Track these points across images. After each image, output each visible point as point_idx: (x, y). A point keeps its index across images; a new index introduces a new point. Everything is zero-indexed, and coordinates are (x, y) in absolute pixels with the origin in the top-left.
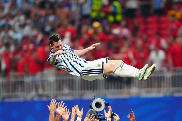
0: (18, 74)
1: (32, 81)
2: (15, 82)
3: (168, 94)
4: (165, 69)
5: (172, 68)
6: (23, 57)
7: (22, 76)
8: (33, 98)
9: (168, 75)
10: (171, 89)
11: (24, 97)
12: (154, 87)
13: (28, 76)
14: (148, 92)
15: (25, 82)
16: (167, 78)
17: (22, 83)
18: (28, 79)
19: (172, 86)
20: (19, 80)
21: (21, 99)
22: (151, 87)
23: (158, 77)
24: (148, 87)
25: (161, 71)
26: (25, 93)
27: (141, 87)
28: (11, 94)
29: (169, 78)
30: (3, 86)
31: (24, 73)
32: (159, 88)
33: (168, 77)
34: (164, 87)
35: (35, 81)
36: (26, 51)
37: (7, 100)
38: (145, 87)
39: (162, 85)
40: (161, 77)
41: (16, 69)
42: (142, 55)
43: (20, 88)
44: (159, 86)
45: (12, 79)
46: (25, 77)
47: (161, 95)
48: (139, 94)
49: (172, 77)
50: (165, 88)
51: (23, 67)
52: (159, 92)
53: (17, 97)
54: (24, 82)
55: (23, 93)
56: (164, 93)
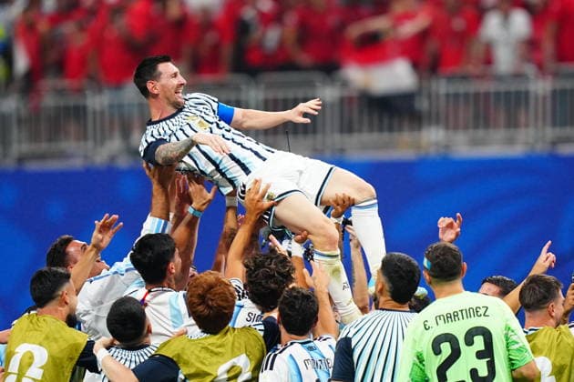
0: (66, 83)
1: (111, 106)
2: (58, 109)
3: (541, 148)
4: (530, 69)
5: (551, 65)
6: (82, 29)
7: (80, 91)
8: (113, 158)
9: (541, 87)
10: (550, 133)
11: (86, 157)
12: (496, 126)
13: (100, 91)
14: (474, 143)
15: (90, 109)
16: (536, 98)
17: (79, 113)
18: (98, 101)
19: (554, 124)
20: (72, 101)
21: (77, 163)
22: (487, 125)
23: (508, 93)
24: (476, 127)
25: (518, 76)
26: (90, 144)
27: (456, 128)
28: (43, 146)
29: (544, 98)
30: (20, 121)
31: (85, 82)
32: (512, 130)
33: (540, 92)
34: (527, 126)
35: (121, 106)
36: (92, 12)
37: (33, 166)
38: (466, 127)
39: (522, 118)
40: (518, 93)
41: (61, 67)
42: (458, 24)
43: (72, 128)
44: (512, 123)
45: (49, 101)
46: (88, 93)
47: (517, 151)
48: (447, 147)
49: (554, 93)
50: (531, 131)
51: (82, 62)
52: (511, 141)
53: (62, 155)
54: (84, 108)
55: (82, 143)
56: (527, 143)
